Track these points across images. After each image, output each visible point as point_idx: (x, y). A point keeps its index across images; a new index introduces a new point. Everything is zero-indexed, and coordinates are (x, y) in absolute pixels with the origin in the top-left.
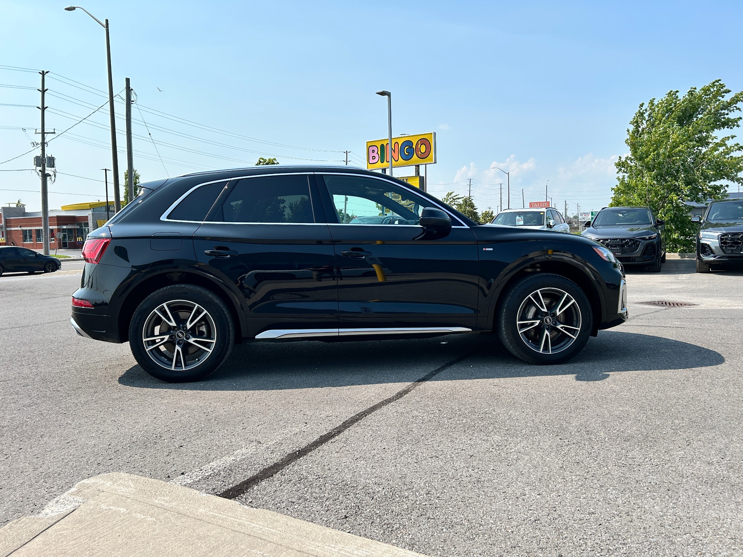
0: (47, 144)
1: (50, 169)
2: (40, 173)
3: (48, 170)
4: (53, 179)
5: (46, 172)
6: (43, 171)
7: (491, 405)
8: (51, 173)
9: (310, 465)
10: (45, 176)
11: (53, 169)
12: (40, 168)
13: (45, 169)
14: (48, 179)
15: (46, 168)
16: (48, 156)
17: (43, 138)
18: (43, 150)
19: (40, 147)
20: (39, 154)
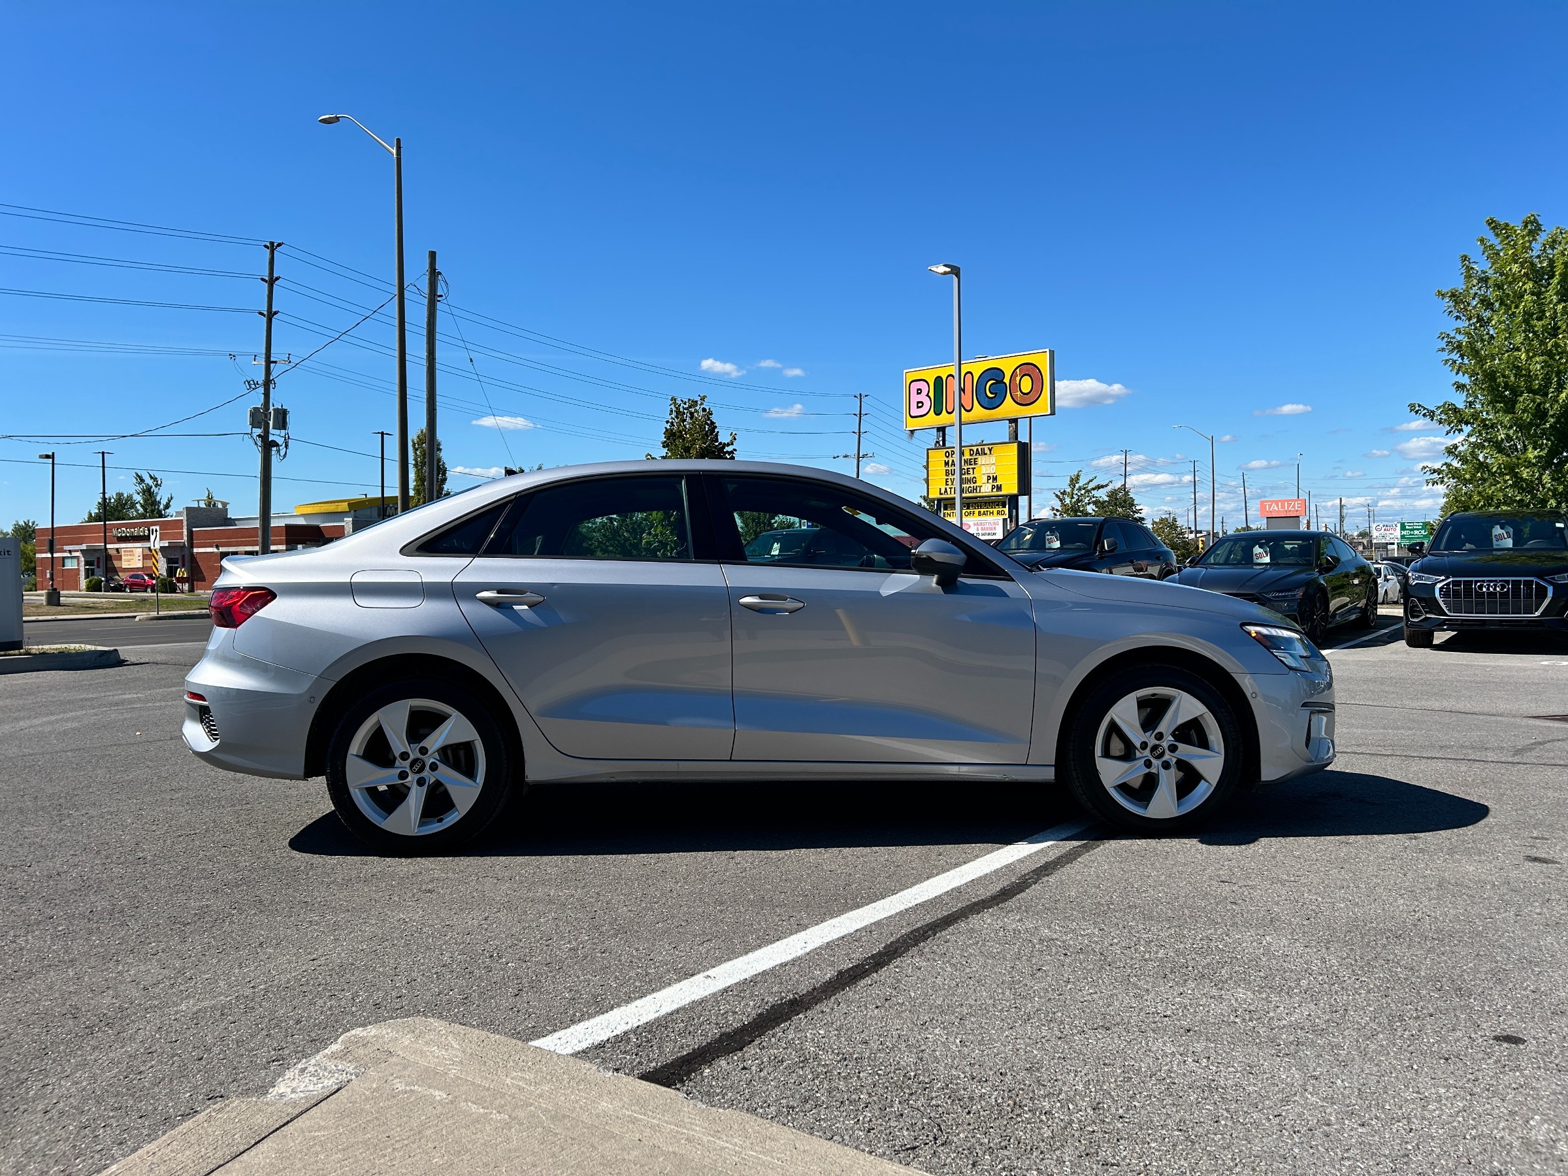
0: (275, 384)
1: (277, 432)
2: (259, 441)
3: (275, 435)
4: (282, 453)
5: (271, 438)
6: (264, 437)
7: (1217, 923)
8: (280, 441)
9: (821, 1032)
10: (268, 446)
11: (283, 432)
12: (258, 431)
13: (268, 432)
14: (273, 453)
15: (271, 430)
16: (276, 407)
17: (268, 371)
18: (267, 395)
19: (262, 390)
20: (259, 403)
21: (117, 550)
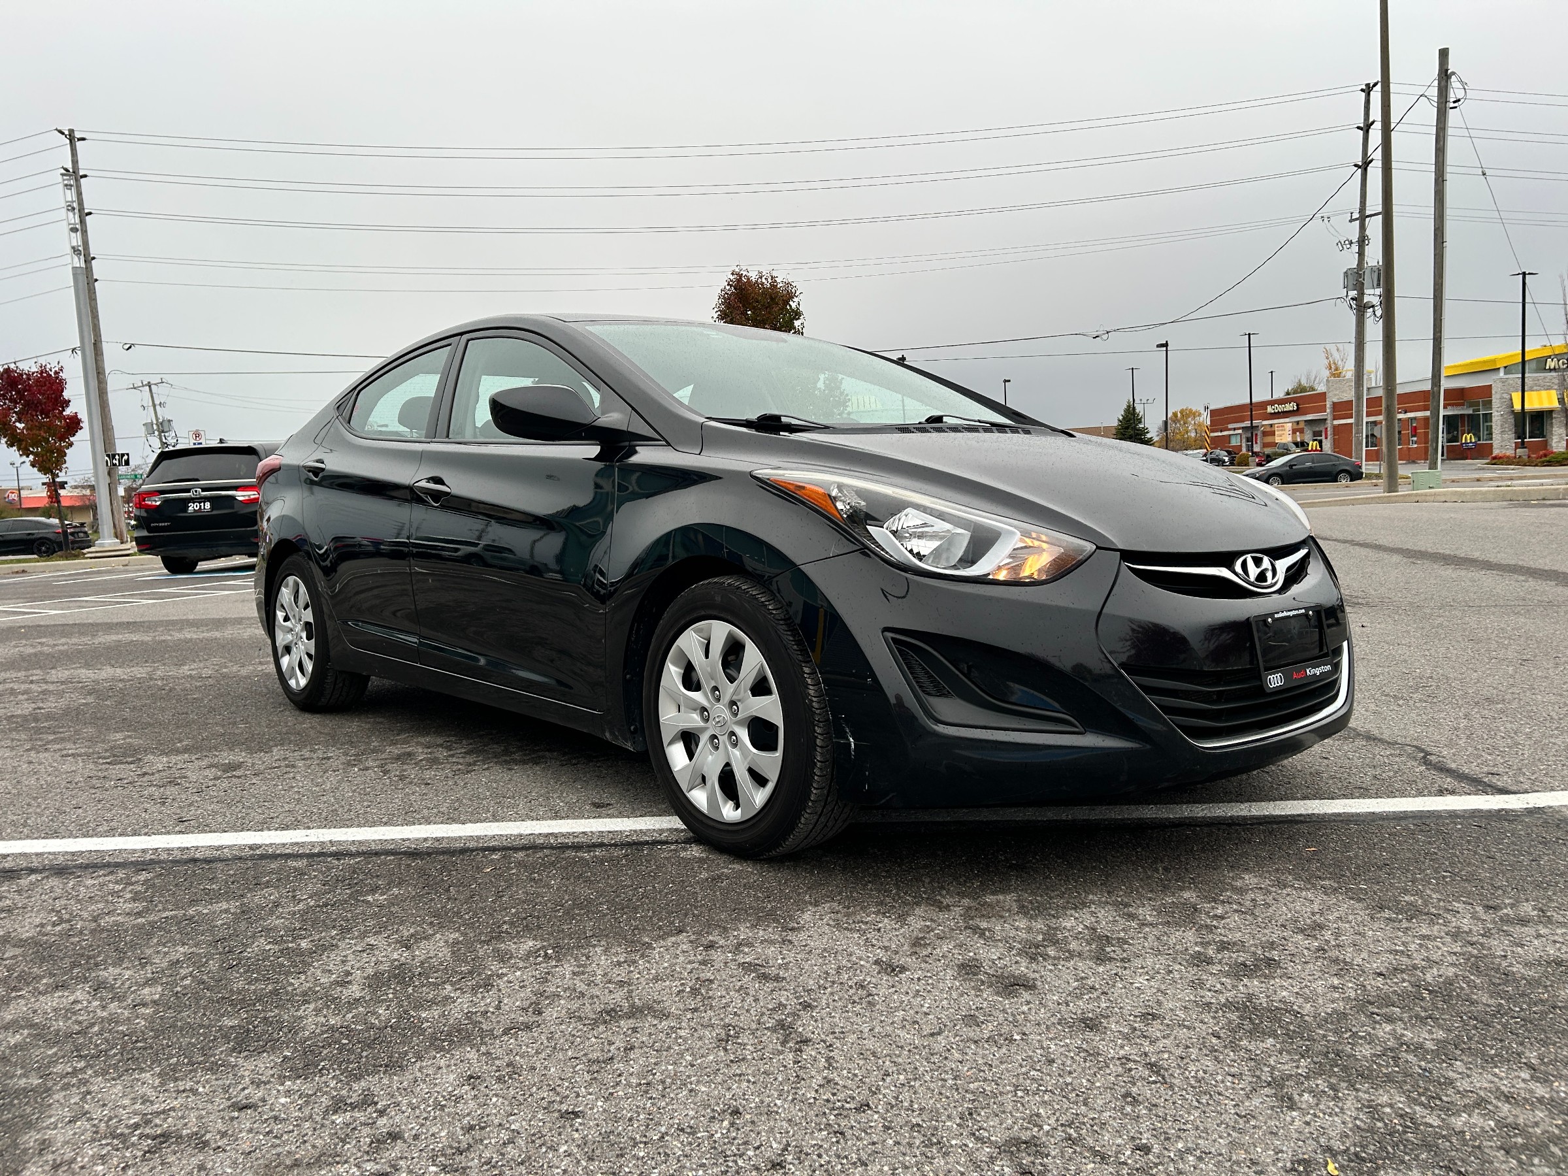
0: (1368, 240)
1: (1371, 291)
2: (1353, 303)
3: (1370, 295)
5: (1366, 299)
6: (1358, 299)
10: (1361, 308)
12: (1353, 293)
13: (1363, 294)
14: (1368, 315)
15: (1366, 291)
17: (1363, 228)
18: (1361, 254)
19: (1355, 248)
20: (1354, 264)
21: (1271, 425)
